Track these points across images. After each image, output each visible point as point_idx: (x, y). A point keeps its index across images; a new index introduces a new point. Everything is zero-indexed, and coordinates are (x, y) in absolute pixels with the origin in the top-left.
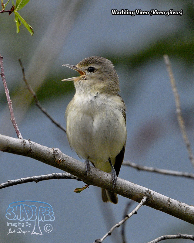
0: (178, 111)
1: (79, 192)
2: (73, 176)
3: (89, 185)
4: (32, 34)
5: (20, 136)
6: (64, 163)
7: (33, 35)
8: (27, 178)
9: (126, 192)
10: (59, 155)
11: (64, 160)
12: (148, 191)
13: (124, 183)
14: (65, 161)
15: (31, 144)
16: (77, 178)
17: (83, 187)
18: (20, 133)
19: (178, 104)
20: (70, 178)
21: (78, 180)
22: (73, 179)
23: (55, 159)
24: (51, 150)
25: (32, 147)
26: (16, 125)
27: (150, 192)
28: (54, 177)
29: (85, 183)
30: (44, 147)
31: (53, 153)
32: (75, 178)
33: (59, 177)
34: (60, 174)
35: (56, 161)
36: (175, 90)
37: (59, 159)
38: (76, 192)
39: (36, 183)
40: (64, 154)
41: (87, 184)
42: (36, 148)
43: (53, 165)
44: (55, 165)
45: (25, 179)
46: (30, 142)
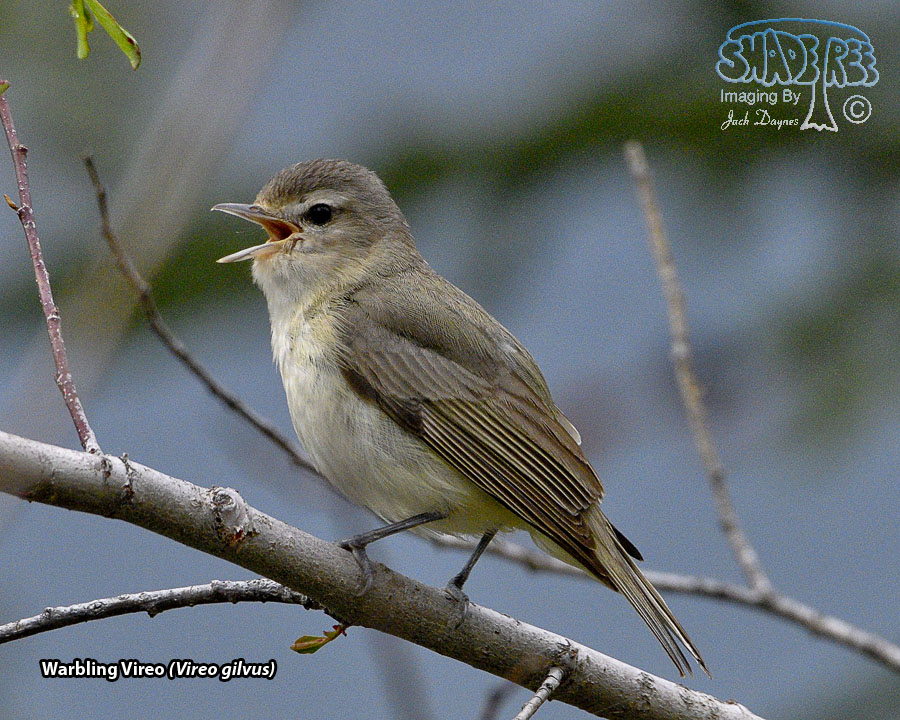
0: (680, 349)
1: (312, 650)
2: (287, 592)
3: (347, 625)
4: (133, 63)
5: (92, 443)
6: (256, 542)
7: (138, 65)
8: (116, 600)
9: (487, 649)
10: (238, 513)
11: (257, 534)
12: (566, 648)
13: (477, 618)
14: (260, 537)
15: (130, 471)
16: (304, 598)
17: (326, 633)
18: (91, 433)
19: (677, 324)
20: (278, 599)
21: (308, 605)
22: (287, 601)
23: (219, 529)
24: (205, 496)
25: (134, 483)
26: (77, 400)
27: (576, 651)
28: (218, 596)
29: (334, 616)
30: (181, 482)
31: (213, 507)
32: (295, 600)
33: (238, 596)
34: (241, 583)
35: (224, 537)
36: (666, 272)
37: (235, 529)
38: (299, 652)
39: (152, 616)
40: (253, 511)
41: (339, 620)
42: (149, 488)
43: (213, 551)
44: (223, 551)
45: (108, 601)
46: (128, 466)
